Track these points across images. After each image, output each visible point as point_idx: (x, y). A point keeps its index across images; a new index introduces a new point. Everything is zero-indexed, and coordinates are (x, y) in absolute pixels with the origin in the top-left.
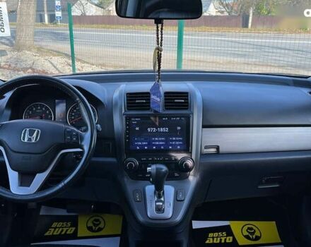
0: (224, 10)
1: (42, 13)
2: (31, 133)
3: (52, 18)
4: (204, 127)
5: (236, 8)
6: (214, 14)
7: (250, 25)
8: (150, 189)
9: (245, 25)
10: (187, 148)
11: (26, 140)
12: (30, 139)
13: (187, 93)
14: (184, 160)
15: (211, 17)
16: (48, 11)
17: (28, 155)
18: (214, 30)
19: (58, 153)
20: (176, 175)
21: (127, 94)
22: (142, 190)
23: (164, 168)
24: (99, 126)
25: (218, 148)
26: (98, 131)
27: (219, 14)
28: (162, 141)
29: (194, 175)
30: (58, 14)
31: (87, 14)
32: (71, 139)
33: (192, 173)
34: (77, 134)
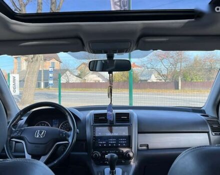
0: (161, 78)
1: (40, 82)
2: (41, 132)
3: (46, 85)
4: (139, 133)
5: (170, 77)
6: (155, 81)
7: (180, 88)
8: (107, 170)
9: (177, 88)
10: (129, 145)
11: (38, 137)
12: (40, 136)
13: (128, 114)
14: (127, 152)
15: (153, 83)
16: (44, 80)
17: (38, 145)
18: (155, 91)
19: (55, 144)
20: (123, 161)
21: (94, 114)
22: (102, 171)
23: (116, 156)
24: (78, 130)
25: (147, 146)
26: (77, 133)
27: (159, 81)
28: (114, 141)
29: (134, 162)
30: (51, 82)
31: (70, 82)
32: (63, 135)
33: (132, 160)
34: (66, 133)
